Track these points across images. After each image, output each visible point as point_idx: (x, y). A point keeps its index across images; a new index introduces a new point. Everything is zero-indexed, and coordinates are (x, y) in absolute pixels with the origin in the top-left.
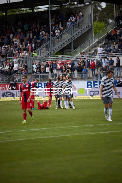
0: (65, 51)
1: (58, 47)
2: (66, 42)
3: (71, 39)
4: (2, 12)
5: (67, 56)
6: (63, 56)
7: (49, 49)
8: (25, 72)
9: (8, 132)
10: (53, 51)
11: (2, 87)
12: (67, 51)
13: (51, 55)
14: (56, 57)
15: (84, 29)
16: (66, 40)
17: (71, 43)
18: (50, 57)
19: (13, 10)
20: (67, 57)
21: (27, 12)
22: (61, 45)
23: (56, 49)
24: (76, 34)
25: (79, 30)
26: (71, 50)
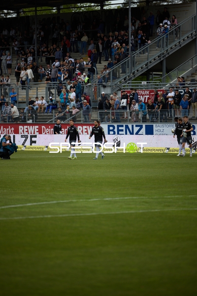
0: (152, 74)
1: (142, 68)
2: (154, 59)
3: (162, 56)
4: (51, 8)
5: (156, 82)
6: (150, 83)
7: (127, 71)
8: (86, 107)
9: (70, 201)
10: (133, 74)
11: (50, 128)
12: (154, 74)
13: (129, 80)
14: (138, 83)
15: (184, 40)
16: (154, 57)
17: (161, 62)
18: (128, 83)
19: (69, 6)
20: (156, 85)
21: (91, 9)
22: (146, 65)
23: (138, 71)
24: (171, 48)
25: (176, 42)
26: (161, 73)
